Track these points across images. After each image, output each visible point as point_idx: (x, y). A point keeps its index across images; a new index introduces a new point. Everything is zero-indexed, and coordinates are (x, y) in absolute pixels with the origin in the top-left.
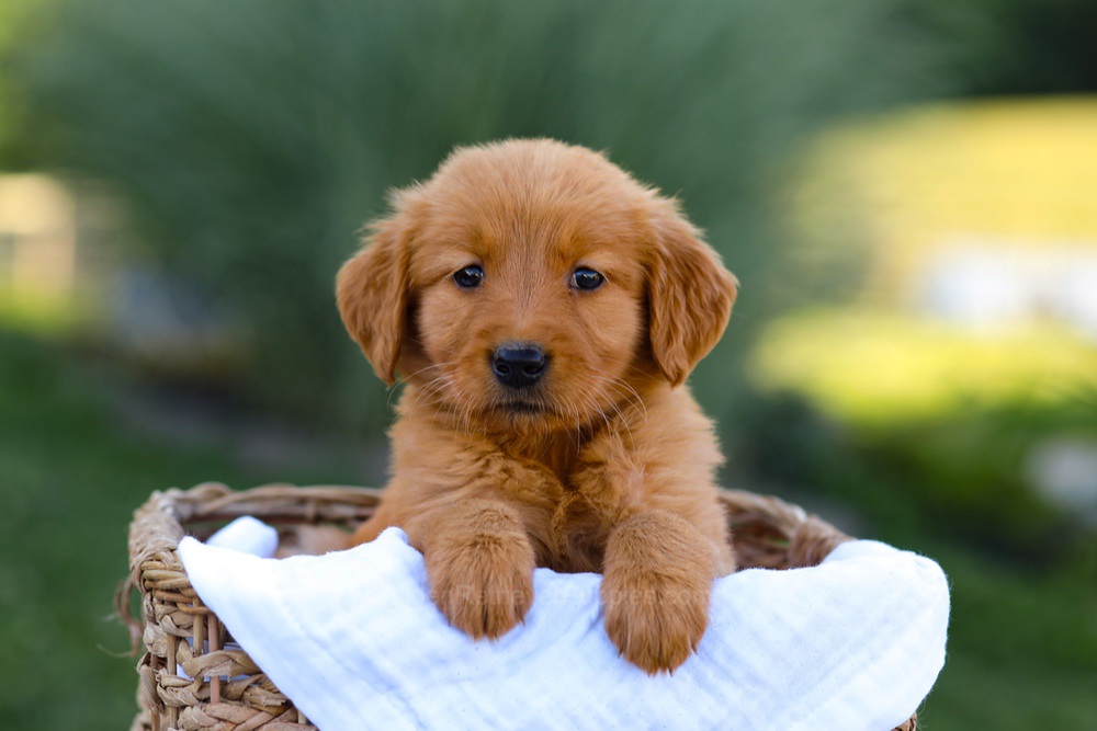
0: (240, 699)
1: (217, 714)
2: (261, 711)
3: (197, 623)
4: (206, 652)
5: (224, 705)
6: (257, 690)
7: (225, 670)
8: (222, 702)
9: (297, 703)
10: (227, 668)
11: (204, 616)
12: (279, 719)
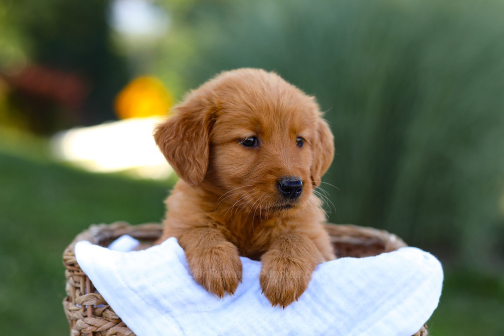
0: (101, 316)
1: (89, 322)
2: (110, 321)
3: (81, 280)
4: (85, 294)
5: (93, 318)
6: (108, 311)
7: (94, 302)
8: (92, 317)
9: (125, 320)
10: (95, 301)
11: (85, 277)
12: (117, 325)
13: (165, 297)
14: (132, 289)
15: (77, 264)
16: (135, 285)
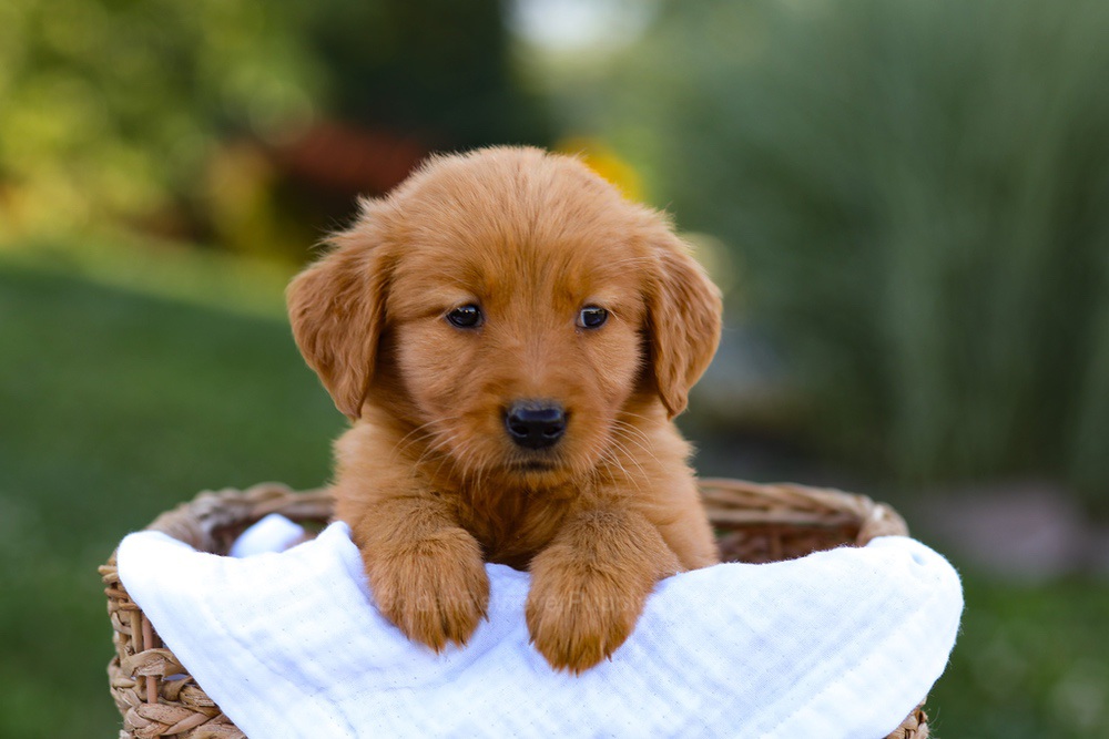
0: (178, 699)
1: (149, 715)
2: (196, 712)
3: (132, 619)
4: (142, 649)
5: (158, 706)
6: (191, 690)
7: (159, 669)
8: (158, 702)
9: (227, 709)
10: (161, 666)
11: (139, 613)
12: (212, 721)
13: (311, 655)
14: (238, 640)
15: (121, 583)
16: (243, 631)
